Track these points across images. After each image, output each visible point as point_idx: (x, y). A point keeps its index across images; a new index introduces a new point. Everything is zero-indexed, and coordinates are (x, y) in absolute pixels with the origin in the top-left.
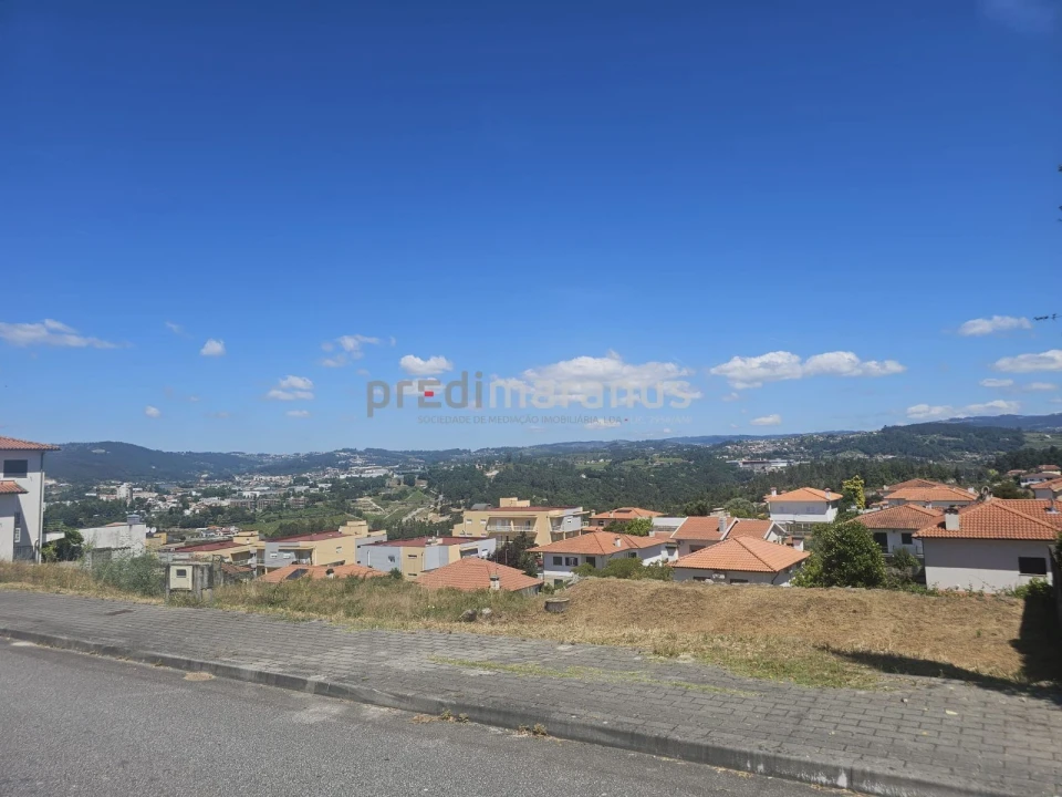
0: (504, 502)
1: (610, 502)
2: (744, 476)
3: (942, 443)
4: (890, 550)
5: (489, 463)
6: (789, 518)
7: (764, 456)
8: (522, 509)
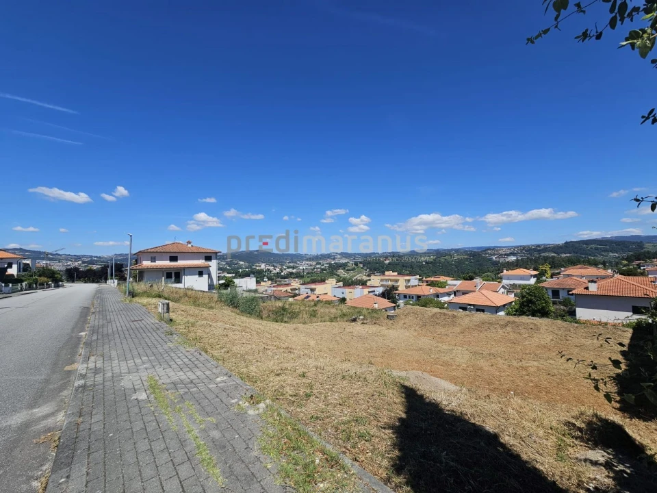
0: (387, 273)
1: (435, 273)
2: (496, 263)
3: (596, 249)
4: (561, 297)
5: (386, 258)
6: (512, 282)
7: (505, 255)
8: (394, 276)
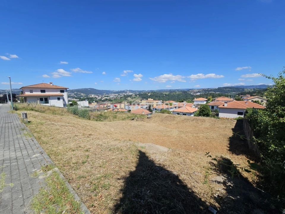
0: (149, 99)
3: (229, 90)
4: (214, 109)
5: (149, 93)
6: (197, 103)
7: (196, 92)
8: (152, 100)
